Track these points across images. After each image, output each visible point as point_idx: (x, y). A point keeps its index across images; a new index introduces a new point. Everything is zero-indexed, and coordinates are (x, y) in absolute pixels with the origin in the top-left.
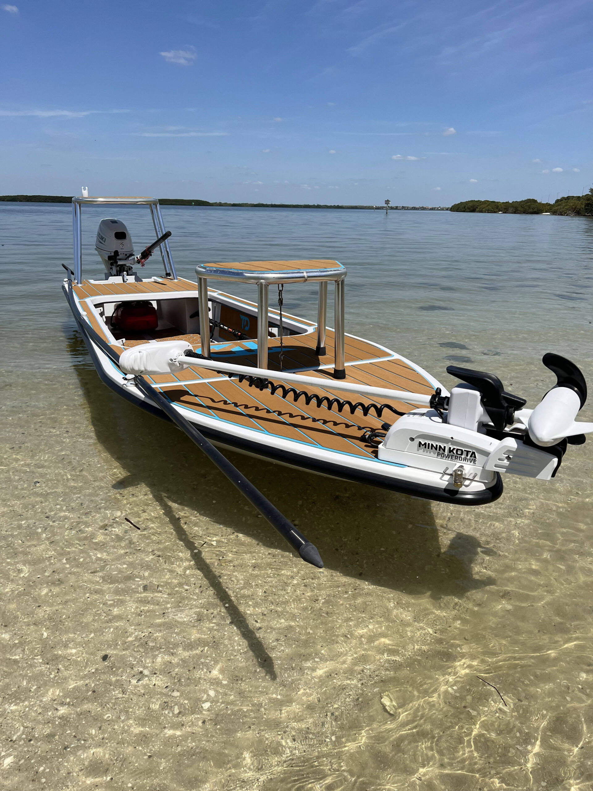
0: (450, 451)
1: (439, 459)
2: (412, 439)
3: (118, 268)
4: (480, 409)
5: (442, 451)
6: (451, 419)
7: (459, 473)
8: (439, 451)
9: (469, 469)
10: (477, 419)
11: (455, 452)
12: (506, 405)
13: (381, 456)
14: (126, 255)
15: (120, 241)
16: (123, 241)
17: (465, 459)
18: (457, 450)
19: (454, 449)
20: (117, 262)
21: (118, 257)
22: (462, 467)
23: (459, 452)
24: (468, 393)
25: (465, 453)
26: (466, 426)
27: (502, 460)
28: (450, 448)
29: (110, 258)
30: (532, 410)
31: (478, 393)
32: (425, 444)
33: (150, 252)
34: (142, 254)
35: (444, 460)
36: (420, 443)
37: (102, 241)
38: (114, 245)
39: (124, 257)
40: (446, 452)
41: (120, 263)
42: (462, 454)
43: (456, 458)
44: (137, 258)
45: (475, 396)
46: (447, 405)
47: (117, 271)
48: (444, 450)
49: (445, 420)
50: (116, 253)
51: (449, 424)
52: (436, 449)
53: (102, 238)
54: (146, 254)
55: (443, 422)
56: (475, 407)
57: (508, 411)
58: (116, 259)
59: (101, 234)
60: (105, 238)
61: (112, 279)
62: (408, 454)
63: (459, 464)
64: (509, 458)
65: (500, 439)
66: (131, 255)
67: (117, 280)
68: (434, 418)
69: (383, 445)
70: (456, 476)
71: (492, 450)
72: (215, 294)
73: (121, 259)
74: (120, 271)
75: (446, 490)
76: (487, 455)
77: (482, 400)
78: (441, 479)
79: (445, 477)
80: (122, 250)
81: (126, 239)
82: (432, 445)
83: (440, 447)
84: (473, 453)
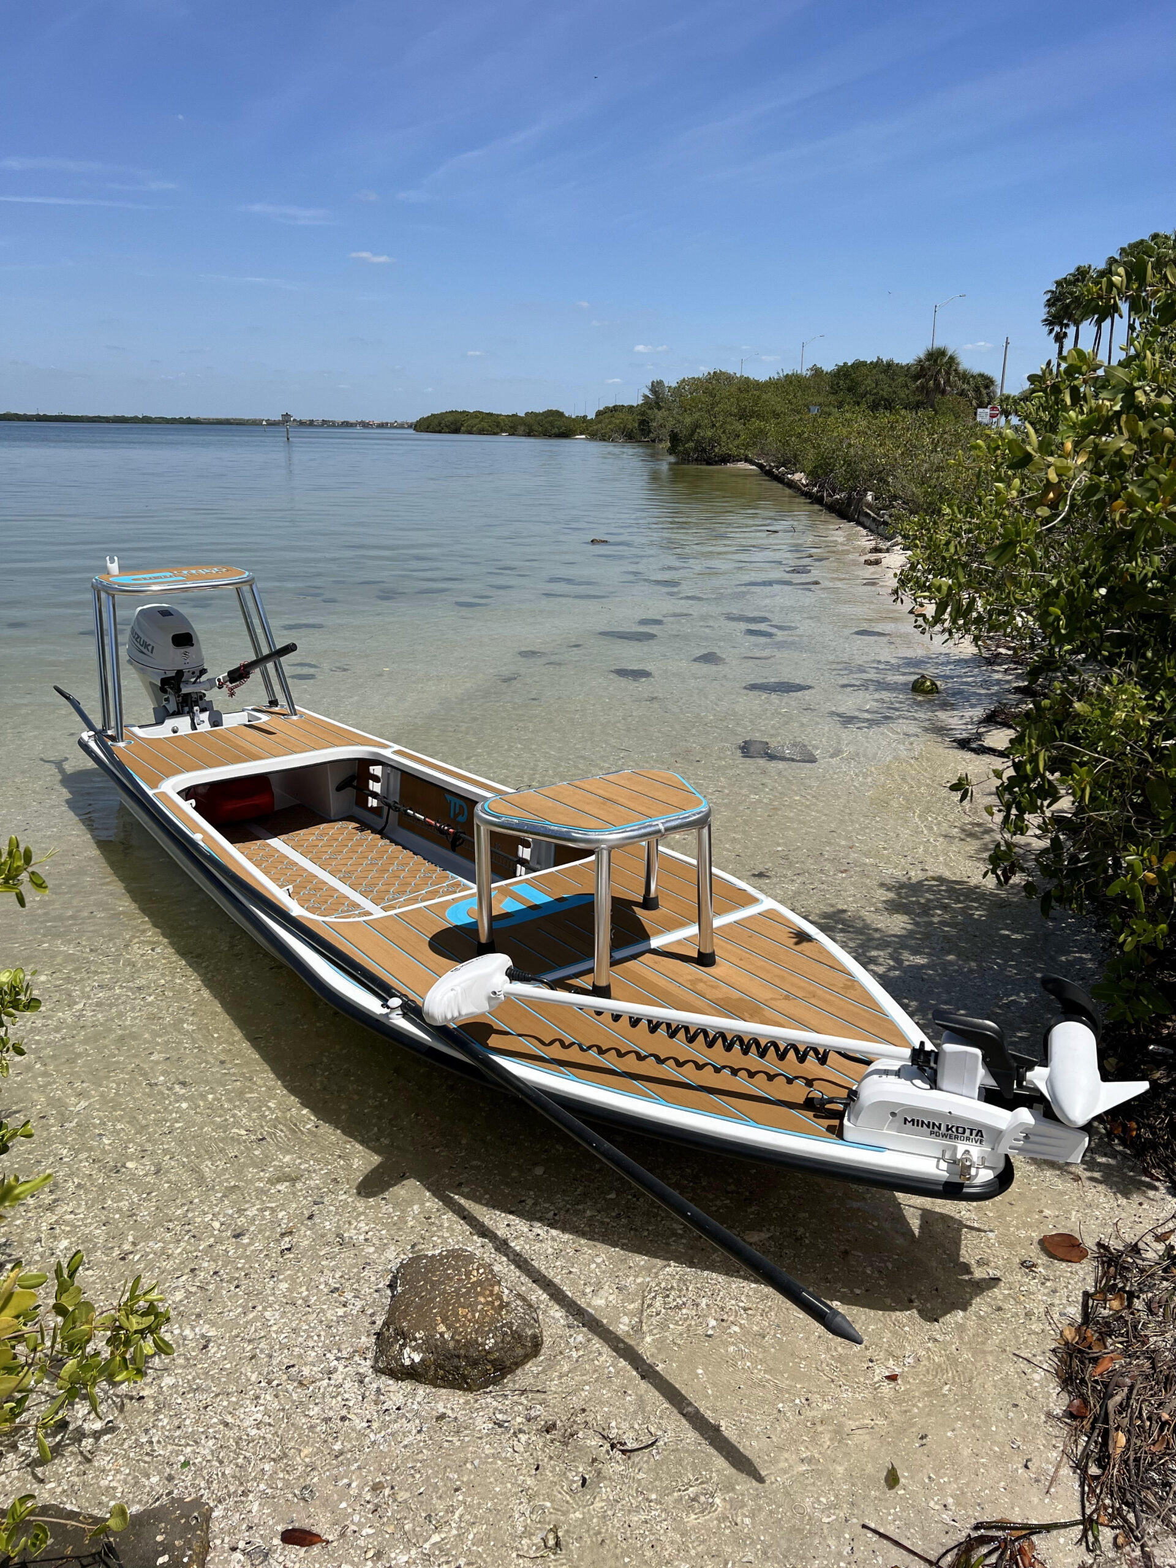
1: (932, 1139)
3: (184, 700)
4: (981, 1071)
5: (936, 1129)
6: (944, 1083)
7: (968, 1163)
8: (933, 1129)
9: (975, 1151)
10: (978, 1085)
11: (954, 1129)
12: (1015, 1064)
13: (847, 1135)
14: (194, 673)
15: (181, 650)
16: (189, 649)
17: (968, 1139)
18: (958, 1128)
19: (953, 1126)
20: (180, 690)
21: (182, 680)
22: (967, 1152)
23: (960, 1130)
24: (966, 1052)
25: (968, 1132)
26: (964, 1092)
27: (1019, 1140)
28: (948, 1125)
29: (165, 681)
30: (1047, 1069)
31: (978, 1052)
32: (913, 1120)
33: (247, 672)
34: (230, 673)
35: (939, 1141)
36: (906, 1119)
37: (145, 651)
38: (172, 659)
39: (192, 678)
40: (942, 1131)
41: (185, 690)
42: (964, 1133)
43: (956, 1137)
44: (219, 680)
45: (976, 1056)
46: (936, 1062)
48: (939, 1128)
49: (934, 1084)
50: (180, 673)
51: (940, 1090)
52: (928, 1126)
53: (146, 646)
54: (238, 675)
55: (931, 1088)
56: (976, 1069)
57: (1018, 1071)
58: (179, 683)
59: (144, 638)
60: (152, 644)
61: (170, 723)
62: (888, 1134)
63: (961, 1147)
64: (1027, 1137)
65: (1012, 1110)
66: (203, 672)
67: (183, 723)
68: (918, 1082)
69: (849, 1120)
70: (962, 1167)
71: (1003, 1126)
72: (387, 753)
73: (187, 682)
74: (187, 705)
75: (947, 1184)
76: (997, 1135)
77: (984, 1059)
78: (937, 1167)
79: (944, 1165)
80: (187, 666)
81: (190, 646)
82: (923, 1122)
83: (934, 1124)
84: (980, 1131)
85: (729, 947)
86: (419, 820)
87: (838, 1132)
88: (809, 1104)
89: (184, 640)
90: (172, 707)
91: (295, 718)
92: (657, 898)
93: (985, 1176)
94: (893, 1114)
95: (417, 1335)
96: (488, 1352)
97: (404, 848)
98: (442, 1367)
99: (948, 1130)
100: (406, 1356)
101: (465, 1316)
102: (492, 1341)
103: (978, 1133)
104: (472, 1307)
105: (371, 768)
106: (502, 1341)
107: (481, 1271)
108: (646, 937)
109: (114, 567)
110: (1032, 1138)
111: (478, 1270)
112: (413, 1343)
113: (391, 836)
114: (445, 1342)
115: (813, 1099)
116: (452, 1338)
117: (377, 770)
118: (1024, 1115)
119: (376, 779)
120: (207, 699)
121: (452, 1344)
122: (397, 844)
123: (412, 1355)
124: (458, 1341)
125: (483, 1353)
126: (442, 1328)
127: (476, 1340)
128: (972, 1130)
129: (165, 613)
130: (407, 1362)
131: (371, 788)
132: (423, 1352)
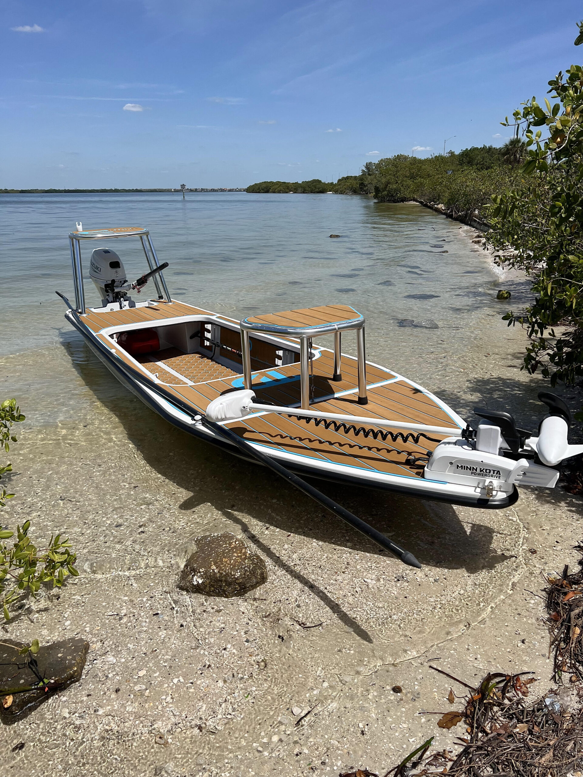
1: (472, 477)
3: (115, 295)
4: (500, 439)
5: (474, 471)
6: (480, 447)
7: (491, 487)
9: (496, 482)
10: (498, 447)
11: (484, 471)
12: (519, 435)
13: (427, 475)
14: (121, 282)
15: (114, 270)
16: (118, 269)
17: (492, 476)
18: (486, 470)
19: (484, 469)
20: (114, 290)
22: (491, 482)
23: (488, 471)
24: (492, 429)
25: (492, 472)
26: (491, 451)
27: (520, 475)
28: (481, 469)
29: (106, 286)
30: (538, 438)
31: (498, 428)
32: (462, 466)
33: (146, 280)
34: (138, 281)
35: (476, 477)
36: (458, 466)
38: (109, 274)
39: (120, 284)
40: (478, 472)
41: (116, 290)
42: (490, 472)
43: (486, 475)
44: (133, 285)
45: (497, 430)
46: (475, 436)
47: (114, 298)
48: (476, 470)
49: (474, 447)
50: (113, 281)
51: (477, 450)
52: (470, 469)
53: (97, 268)
54: (142, 282)
55: (473, 450)
56: (498, 438)
57: (521, 439)
58: (113, 286)
59: (96, 264)
60: (100, 267)
61: (110, 306)
62: (449, 474)
63: (488, 481)
64: (524, 474)
65: (517, 460)
66: (126, 281)
67: (115, 306)
68: (465, 447)
69: (427, 468)
70: (488, 490)
71: (511, 468)
72: (214, 318)
73: (117, 287)
74: (117, 297)
75: (479, 500)
76: (508, 473)
77: (502, 433)
78: (475, 491)
79: (478, 490)
80: (118, 278)
81: (120, 267)
82: (467, 467)
83: (473, 468)
84: (499, 471)
85: (376, 396)
86: (229, 350)
87: (422, 475)
88: (408, 462)
89: (115, 265)
90: (110, 299)
91: (170, 304)
92: (340, 375)
93: (501, 496)
94: (451, 463)
95: (201, 570)
96: (237, 579)
97: (222, 365)
98: (213, 586)
99: (481, 471)
100: (195, 580)
101: (226, 562)
102: (239, 574)
103: (497, 472)
104: (230, 558)
105: (206, 325)
106: (244, 574)
107: (237, 543)
108: (333, 393)
109: (80, 228)
110: (528, 474)
111: (235, 542)
112: (199, 574)
113: (217, 360)
114: (215, 573)
115: (410, 459)
116: (219, 572)
117: (209, 327)
118: (524, 462)
119: (208, 331)
120: (128, 295)
121: (218, 575)
122: (219, 363)
123: (198, 580)
124: (222, 574)
125: (234, 579)
126: (214, 567)
127: (231, 573)
128: (494, 471)
129: (106, 252)
130: (195, 583)
131: (206, 335)
132: (203, 578)
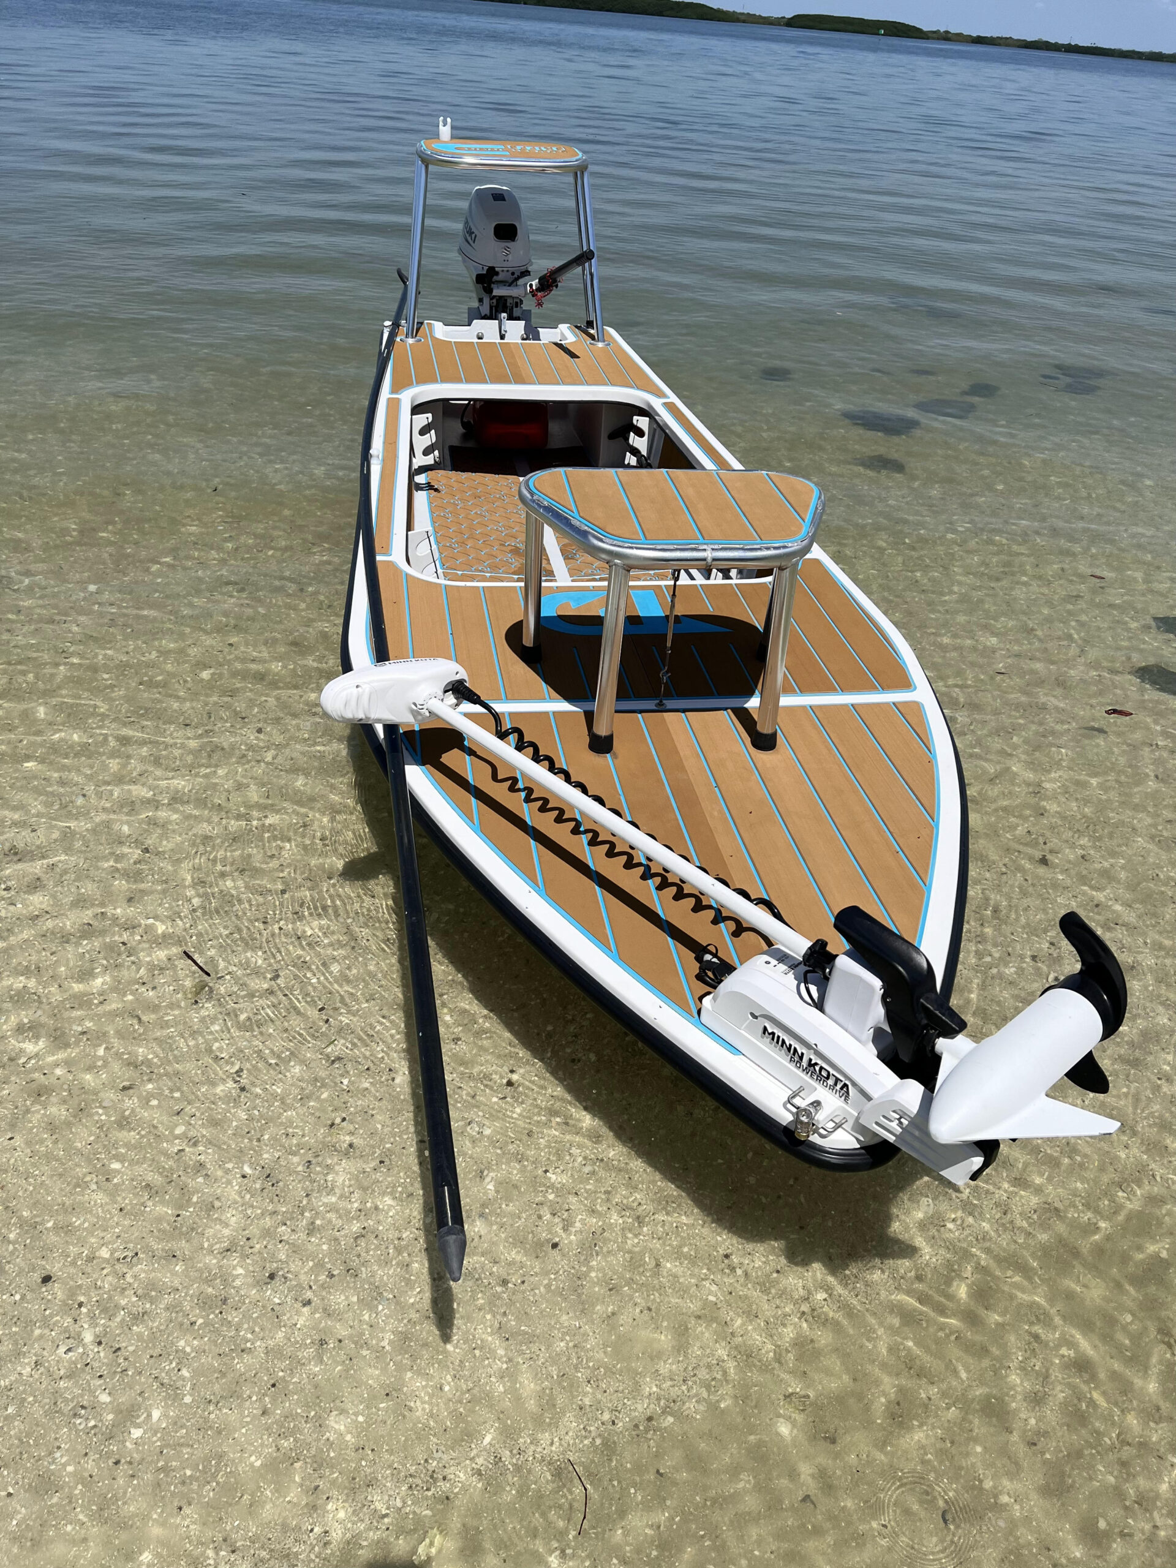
0: (811, 1064)
1: (792, 1067)
2: (755, 1017)
3: (494, 301)
4: (879, 1010)
5: (796, 1058)
6: (830, 1005)
8: (796, 1057)
9: (835, 1105)
10: (873, 1026)
11: (817, 1068)
12: (925, 1022)
13: (704, 1010)
14: (513, 274)
15: (503, 244)
16: (510, 244)
17: (832, 1088)
18: (821, 1068)
19: (816, 1064)
21: (495, 278)
22: (817, 1104)
24: (861, 979)
25: (831, 1082)
26: (850, 1028)
28: (810, 1060)
29: (480, 279)
30: (975, 1045)
31: (877, 983)
32: (773, 1033)
33: (555, 281)
34: (541, 280)
35: (799, 1072)
36: (765, 1029)
37: (470, 239)
38: (492, 253)
39: (510, 278)
40: (805, 1063)
41: (498, 292)
42: (828, 1078)
43: (819, 1079)
44: (531, 286)
45: (871, 988)
46: (830, 975)
47: (491, 307)
48: (801, 1058)
49: (819, 1002)
50: (492, 271)
51: (823, 1012)
52: (789, 1049)
53: (470, 233)
54: (548, 282)
55: (814, 1005)
56: (868, 1005)
57: (926, 1032)
58: (491, 282)
60: (476, 232)
61: (479, 325)
65: (902, 1076)
66: (526, 273)
67: (488, 328)
68: (802, 989)
69: (710, 1000)
70: (797, 1121)
71: (879, 1093)
72: (657, 404)
73: (502, 283)
74: (496, 309)
75: (786, 1131)
77: (884, 998)
80: (505, 264)
81: (513, 240)
82: (784, 1042)
83: (796, 1050)
84: (845, 1085)
85: (814, 732)
89: (506, 232)
90: (485, 309)
91: (601, 344)
93: (843, 1140)
94: (754, 1015)
103: (843, 1086)
105: (635, 418)
109: (445, 131)
117: (642, 422)
118: (911, 1092)
119: (640, 433)
120: (525, 307)
129: (499, 196)
131: (631, 442)
